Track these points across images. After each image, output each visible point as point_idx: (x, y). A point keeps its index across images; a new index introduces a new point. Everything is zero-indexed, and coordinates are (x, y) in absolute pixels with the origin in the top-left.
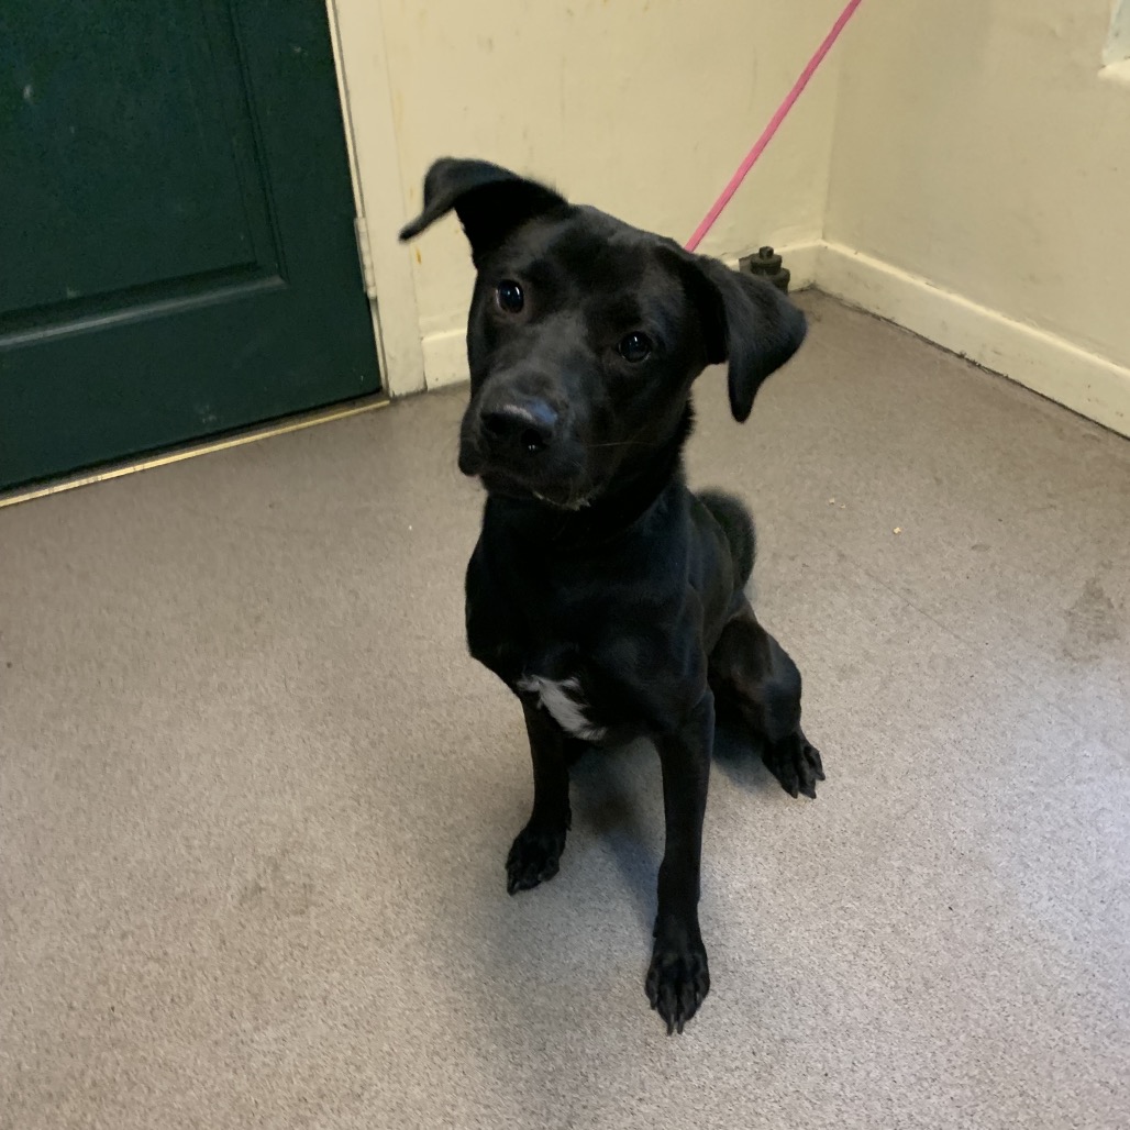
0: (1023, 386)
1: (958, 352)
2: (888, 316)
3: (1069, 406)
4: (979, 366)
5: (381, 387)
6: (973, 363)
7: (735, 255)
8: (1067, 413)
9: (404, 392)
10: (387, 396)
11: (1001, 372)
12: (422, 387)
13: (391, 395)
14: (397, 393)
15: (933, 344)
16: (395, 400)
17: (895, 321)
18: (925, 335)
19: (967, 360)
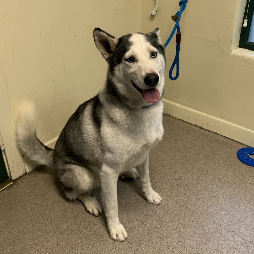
0: (219, 134)
1: (195, 124)
2: (169, 114)
3: (236, 140)
4: (203, 128)
5: (8, 177)
6: (201, 127)
8: (236, 142)
9: (18, 177)
10: (11, 180)
11: (211, 130)
12: (24, 173)
13: (13, 179)
14: (15, 178)
15: (185, 122)
16: (15, 181)
17: (171, 115)
18: (182, 119)
19: (198, 126)
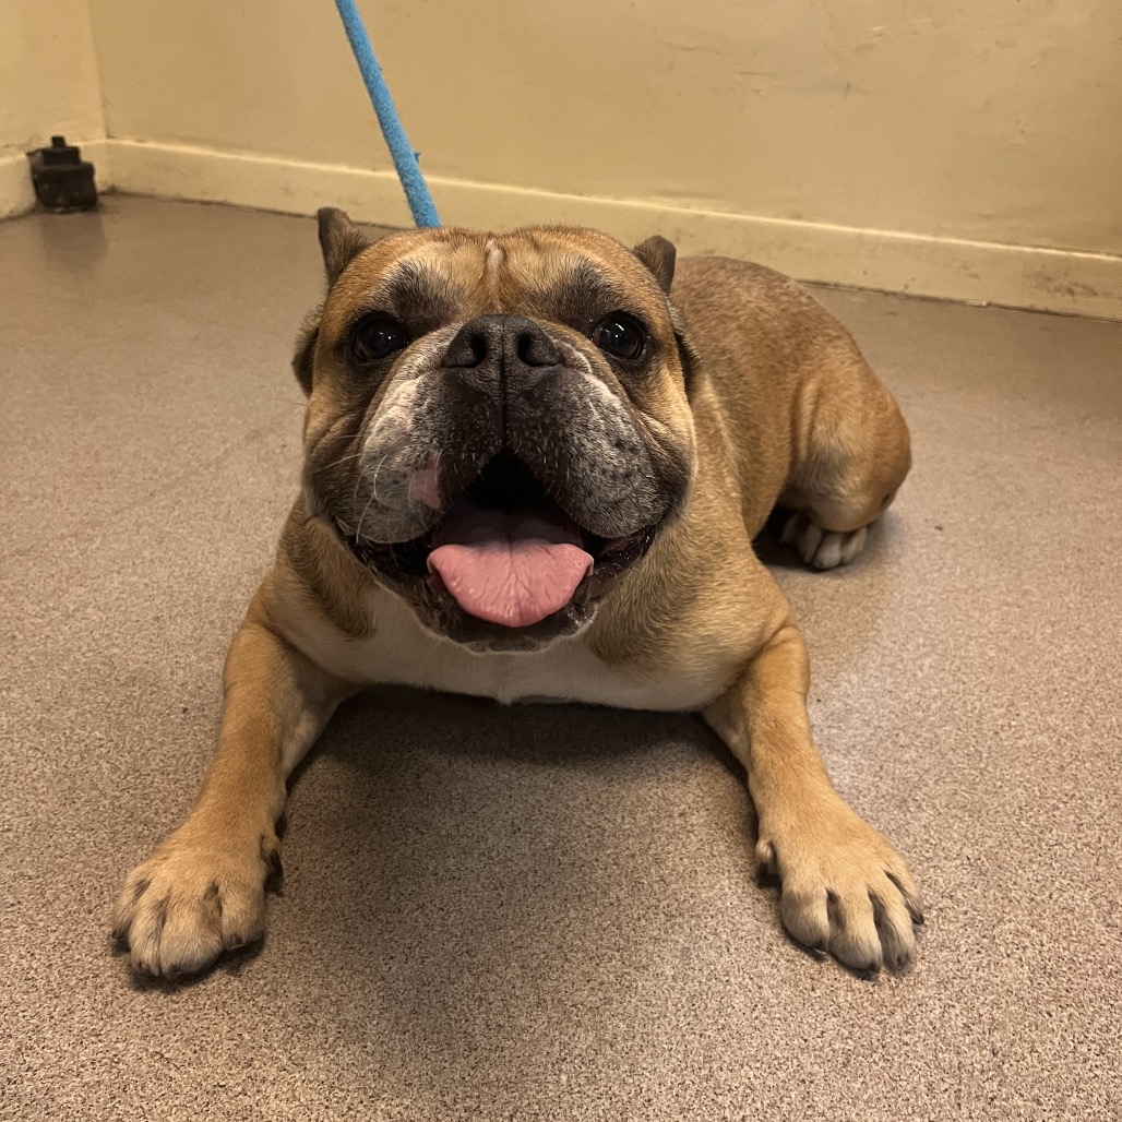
2: (220, 200)
7: (21, 147)
15: (281, 213)
